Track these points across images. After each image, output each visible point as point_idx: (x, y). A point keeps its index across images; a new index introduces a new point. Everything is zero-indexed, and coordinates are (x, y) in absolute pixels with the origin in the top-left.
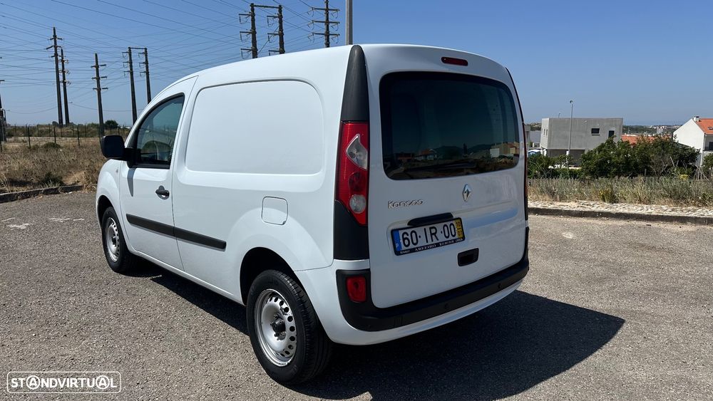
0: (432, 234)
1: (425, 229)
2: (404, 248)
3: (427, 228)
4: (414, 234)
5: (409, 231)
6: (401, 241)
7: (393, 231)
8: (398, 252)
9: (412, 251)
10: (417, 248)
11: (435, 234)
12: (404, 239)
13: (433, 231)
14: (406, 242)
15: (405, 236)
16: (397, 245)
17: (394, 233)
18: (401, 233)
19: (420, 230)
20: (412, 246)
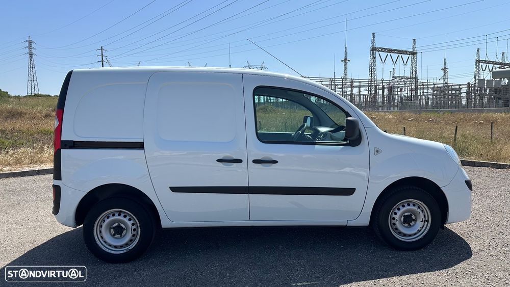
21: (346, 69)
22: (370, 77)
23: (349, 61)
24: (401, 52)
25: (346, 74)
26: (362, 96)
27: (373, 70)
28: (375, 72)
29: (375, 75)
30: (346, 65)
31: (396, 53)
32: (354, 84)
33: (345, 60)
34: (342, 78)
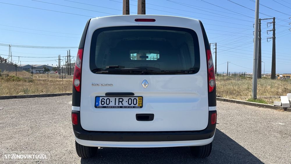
0: (119, 102)
1: (115, 99)
2: (100, 105)
3: (117, 98)
4: (108, 100)
5: (106, 98)
6: (100, 102)
7: (96, 97)
8: (96, 107)
9: (105, 107)
10: (108, 106)
11: (121, 102)
12: (102, 101)
13: (121, 100)
14: (103, 103)
15: (103, 100)
16: (97, 103)
17: (97, 98)
18: (101, 98)
19: (112, 99)
20: (105, 105)
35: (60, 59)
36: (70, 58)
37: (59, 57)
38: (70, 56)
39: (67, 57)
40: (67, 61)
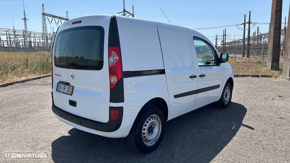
0: (64, 88)
6: (58, 87)
7: (58, 83)
19: (62, 86)
21: (26, 25)
22: (43, 32)
23: (27, 19)
24: (60, 18)
25: (26, 28)
26: (36, 43)
27: (44, 27)
28: (46, 29)
29: (46, 30)
30: (25, 22)
31: (57, 18)
32: (31, 35)
33: (25, 19)
34: (23, 31)
35: (217, 39)
36: (225, 37)
37: (217, 36)
38: (225, 35)
39: (223, 36)
40: (222, 40)
